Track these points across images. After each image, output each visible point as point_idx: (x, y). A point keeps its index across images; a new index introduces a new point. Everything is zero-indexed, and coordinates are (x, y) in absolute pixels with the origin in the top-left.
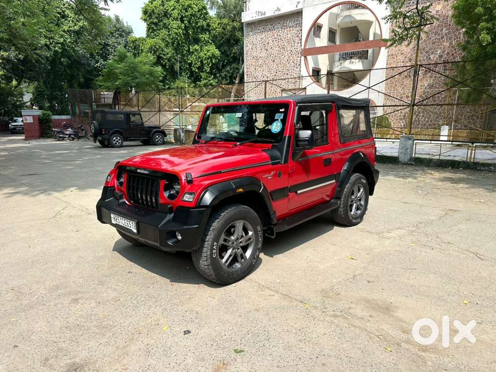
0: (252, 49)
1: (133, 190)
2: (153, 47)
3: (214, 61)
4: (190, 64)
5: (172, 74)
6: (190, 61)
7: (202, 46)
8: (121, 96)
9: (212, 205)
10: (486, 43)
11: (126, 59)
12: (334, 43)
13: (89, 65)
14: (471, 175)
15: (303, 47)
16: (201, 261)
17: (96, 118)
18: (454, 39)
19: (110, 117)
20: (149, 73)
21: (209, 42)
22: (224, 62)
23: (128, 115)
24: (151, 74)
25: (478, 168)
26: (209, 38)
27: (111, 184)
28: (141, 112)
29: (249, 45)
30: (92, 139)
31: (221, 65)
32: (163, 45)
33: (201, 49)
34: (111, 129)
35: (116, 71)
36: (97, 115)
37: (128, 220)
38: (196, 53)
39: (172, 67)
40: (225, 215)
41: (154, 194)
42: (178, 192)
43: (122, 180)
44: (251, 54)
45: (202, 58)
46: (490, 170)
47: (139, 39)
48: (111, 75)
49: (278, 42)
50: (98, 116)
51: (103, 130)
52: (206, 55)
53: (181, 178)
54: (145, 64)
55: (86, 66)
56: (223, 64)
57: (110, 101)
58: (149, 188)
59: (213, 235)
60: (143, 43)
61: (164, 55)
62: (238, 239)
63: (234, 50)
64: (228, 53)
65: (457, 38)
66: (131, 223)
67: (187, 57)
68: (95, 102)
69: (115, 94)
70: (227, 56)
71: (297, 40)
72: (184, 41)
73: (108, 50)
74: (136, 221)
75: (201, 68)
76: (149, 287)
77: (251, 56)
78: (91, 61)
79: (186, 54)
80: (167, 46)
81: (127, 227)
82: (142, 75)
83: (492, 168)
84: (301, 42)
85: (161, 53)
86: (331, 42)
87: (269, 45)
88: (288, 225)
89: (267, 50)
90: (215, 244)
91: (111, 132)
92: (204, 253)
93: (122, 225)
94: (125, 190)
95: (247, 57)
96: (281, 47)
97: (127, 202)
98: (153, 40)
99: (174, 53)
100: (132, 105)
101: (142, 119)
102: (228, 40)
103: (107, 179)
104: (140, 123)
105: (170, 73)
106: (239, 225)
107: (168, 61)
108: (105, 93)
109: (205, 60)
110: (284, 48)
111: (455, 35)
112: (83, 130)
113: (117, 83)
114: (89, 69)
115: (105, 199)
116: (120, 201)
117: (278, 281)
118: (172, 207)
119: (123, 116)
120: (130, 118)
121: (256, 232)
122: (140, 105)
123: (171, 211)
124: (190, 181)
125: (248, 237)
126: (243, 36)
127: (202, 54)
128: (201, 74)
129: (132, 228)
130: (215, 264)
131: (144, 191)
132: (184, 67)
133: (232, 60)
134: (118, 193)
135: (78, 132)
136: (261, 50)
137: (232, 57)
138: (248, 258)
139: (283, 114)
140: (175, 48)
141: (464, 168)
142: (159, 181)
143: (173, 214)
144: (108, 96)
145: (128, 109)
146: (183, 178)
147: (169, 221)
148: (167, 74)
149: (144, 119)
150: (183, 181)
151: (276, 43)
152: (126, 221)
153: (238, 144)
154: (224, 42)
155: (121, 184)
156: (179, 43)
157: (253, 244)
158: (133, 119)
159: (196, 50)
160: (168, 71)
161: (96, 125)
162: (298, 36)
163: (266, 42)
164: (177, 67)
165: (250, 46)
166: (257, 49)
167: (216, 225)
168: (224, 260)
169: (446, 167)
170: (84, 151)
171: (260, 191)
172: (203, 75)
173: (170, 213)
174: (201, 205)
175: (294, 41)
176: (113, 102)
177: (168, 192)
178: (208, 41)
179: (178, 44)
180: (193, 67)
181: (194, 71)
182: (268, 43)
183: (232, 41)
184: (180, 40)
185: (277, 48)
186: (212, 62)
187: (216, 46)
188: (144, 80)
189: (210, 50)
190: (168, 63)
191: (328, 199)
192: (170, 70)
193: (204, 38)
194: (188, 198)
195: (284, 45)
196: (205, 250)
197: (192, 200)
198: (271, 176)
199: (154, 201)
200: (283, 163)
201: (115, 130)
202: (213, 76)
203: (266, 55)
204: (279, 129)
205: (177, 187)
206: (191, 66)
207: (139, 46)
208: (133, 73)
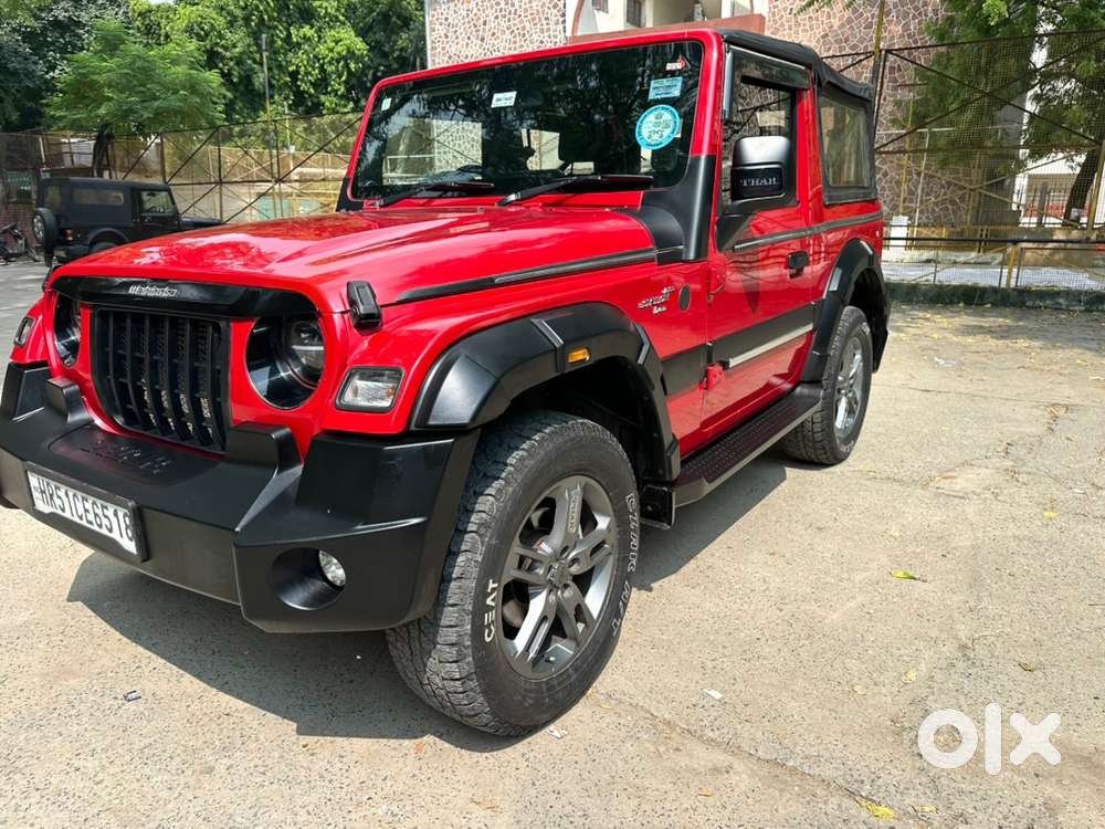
0: (446, 36)
1: (119, 372)
2: (195, 27)
3: (352, 66)
4: (294, 75)
5: (247, 96)
6: (294, 68)
7: (320, 29)
8: (116, 144)
9: (480, 421)
10: (996, 19)
11: (122, 47)
12: (639, 26)
13: (30, 75)
14: (1020, 319)
15: (569, 34)
16: (432, 663)
17: (47, 199)
18: (914, 17)
19: (88, 198)
20: (188, 85)
21: (337, 20)
22: (377, 70)
23: (135, 192)
24: (193, 87)
25: (1029, 303)
26: (337, 10)
27: (33, 354)
28: (172, 188)
29: (437, 27)
30: (41, 258)
31: (370, 77)
32: (221, 22)
33: (320, 37)
34: (93, 228)
35: (96, 77)
36: (50, 193)
37: (99, 502)
38: (306, 47)
39: (247, 79)
40: (519, 459)
41: (206, 382)
42: (311, 374)
43: (76, 336)
44: (443, 48)
45: (323, 58)
46: (1056, 306)
47: (159, 7)
48: (84, 92)
49: (509, 20)
50: (53, 194)
51: (69, 232)
52: (331, 50)
53: (325, 305)
54: (175, 62)
55: (22, 76)
56: (374, 75)
57: (87, 161)
58: (185, 361)
59: (481, 549)
60: (168, 17)
61: (226, 49)
62: (565, 549)
63: (400, 42)
64: (387, 49)
65: (920, 14)
66: (110, 513)
67: (285, 55)
68: (47, 164)
69: (99, 139)
70: (385, 55)
71: (554, 14)
72: (275, 14)
73: (79, 37)
74: (131, 504)
75: (322, 84)
76: (210, 770)
77: (444, 55)
78: (36, 63)
79: (282, 47)
80: (231, 24)
81: (96, 528)
82: (168, 90)
83: (1061, 301)
84: (564, 22)
85: (218, 43)
86: (632, 24)
87: (487, 27)
88: (710, 481)
89: (482, 40)
90: (492, 585)
91: (91, 236)
92: (442, 631)
93: (77, 520)
94: (87, 376)
95: (434, 55)
96: (516, 32)
97: (99, 422)
98: (194, 8)
99: (249, 45)
100: (147, 171)
101: (174, 203)
102: (385, 17)
103: (20, 334)
104: (169, 212)
105: (242, 94)
106: (570, 498)
107: (237, 64)
108: (72, 140)
109: (330, 63)
110: (524, 35)
111: (916, 8)
112: (17, 237)
113: (102, 111)
114: (31, 86)
115: (14, 416)
116: (70, 419)
117: (717, 695)
118: (289, 437)
119: (121, 195)
120: (141, 202)
121: (620, 517)
122: (168, 170)
123: (285, 455)
124: (369, 316)
125: (593, 540)
126: (422, 9)
127: (322, 49)
128: (323, 98)
129: (115, 535)
130: (488, 665)
131: (164, 376)
132: (278, 81)
133: (395, 66)
134: (62, 389)
135: (5, 243)
136: (469, 38)
137: (394, 58)
138: (595, 616)
139: (679, 81)
140: (254, 33)
141: (994, 305)
142: (222, 324)
143: (298, 470)
144: (80, 148)
145: (133, 178)
146: (337, 306)
147: (281, 501)
148: (235, 97)
149: (181, 207)
150: (336, 317)
151: (504, 23)
152: (88, 506)
153: (512, 197)
154: (374, 20)
155: (73, 348)
156: (263, 19)
157: (611, 560)
158: (149, 202)
159: (307, 39)
160: (237, 91)
161: (46, 218)
162: (555, 6)
163: (479, 18)
164: (260, 79)
165: (441, 30)
166: (457, 38)
167: (488, 505)
168: (520, 642)
169: (951, 303)
170: (19, 287)
171: (640, 361)
172: (326, 100)
173: (285, 463)
174: (431, 422)
175: (547, 19)
176: (93, 163)
177: (267, 370)
178: (337, 17)
179: (261, 20)
180: (302, 80)
181: (304, 92)
182: (485, 24)
183: (394, 19)
184: (266, 10)
185: (508, 36)
186: (349, 69)
187: (355, 32)
188: (174, 102)
189: (341, 40)
190: (236, 68)
191: (787, 386)
192: (242, 88)
193: (326, 8)
194: (366, 393)
195: (524, 28)
196: (449, 616)
197: (386, 404)
198: (662, 304)
199: (207, 413)
200: (692, 256)
201: (105, 229)
202: (351, 105)
203: (480, 51)
204: (667, 132)
205: (309, 350)
206: (297, 79)
207: (159, 24)
208: (144, 85)
